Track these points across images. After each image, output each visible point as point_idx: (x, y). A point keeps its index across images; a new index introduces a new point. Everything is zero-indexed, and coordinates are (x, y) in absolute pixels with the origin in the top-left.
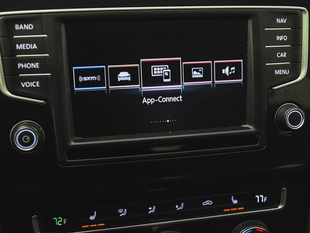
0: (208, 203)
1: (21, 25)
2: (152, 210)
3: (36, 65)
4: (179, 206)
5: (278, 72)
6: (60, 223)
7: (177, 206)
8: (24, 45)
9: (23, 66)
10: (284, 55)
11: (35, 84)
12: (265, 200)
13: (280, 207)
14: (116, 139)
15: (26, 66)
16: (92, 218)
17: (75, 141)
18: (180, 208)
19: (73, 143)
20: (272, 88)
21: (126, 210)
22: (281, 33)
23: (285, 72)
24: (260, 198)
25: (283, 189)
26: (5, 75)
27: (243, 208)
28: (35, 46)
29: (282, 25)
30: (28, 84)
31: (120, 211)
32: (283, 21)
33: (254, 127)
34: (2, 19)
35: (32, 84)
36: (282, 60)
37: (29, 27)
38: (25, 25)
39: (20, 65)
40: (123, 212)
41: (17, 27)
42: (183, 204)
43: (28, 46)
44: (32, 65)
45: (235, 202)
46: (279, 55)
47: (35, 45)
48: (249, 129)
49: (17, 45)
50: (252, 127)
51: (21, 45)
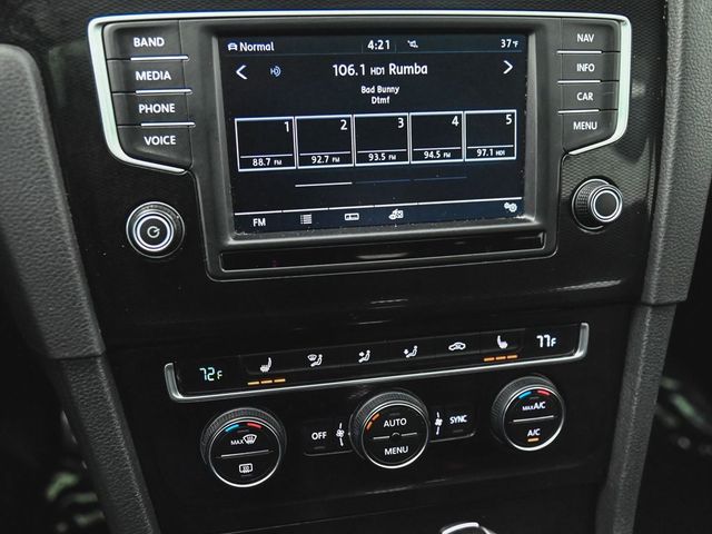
0: (458, 346)
1: (144, 39)
2: (365, 357)
3: (170, 108)
4: (410, 351)
5: (577, 126)
6: (211, 377)
7: (406, 352)
8: (149, 72)
9: (147, 109)
10: (590, 97)
11: (168, 140)
12: (553, 343)
13: (579, 354)
14: (305, 235)
15: (152, 109)
16: (265, 369)
17: (236, 238)
18: (411, 355)
19: (232, 242)
20: (567, 152)
21: (320, 356)
22: (584, 59)
23: (590, 126)
24: (545, 340)
25: (583, 324)
26: (117, 125)
27: (515, 356)
28: (167, 76)
29: (586, 46)
30: (156, 141)
31: (312, 358)
32: (589, 38)
33: (536, 219)
34: (111, 29)
35: (162, 140)
36: (587, 105)
37: (157, 42)
38: (150, 39)
39: (142, 108)
40: (316, 360)
41: (137, 42)
42: (416, 347)
43: (156, 75)
44: (163, 108)
45: (503, 345)
46: (581, 96)
47: (167, 73)
48: (529, 221)
49: (137, 73)
50: (533, 219)
51: (144, 73)
